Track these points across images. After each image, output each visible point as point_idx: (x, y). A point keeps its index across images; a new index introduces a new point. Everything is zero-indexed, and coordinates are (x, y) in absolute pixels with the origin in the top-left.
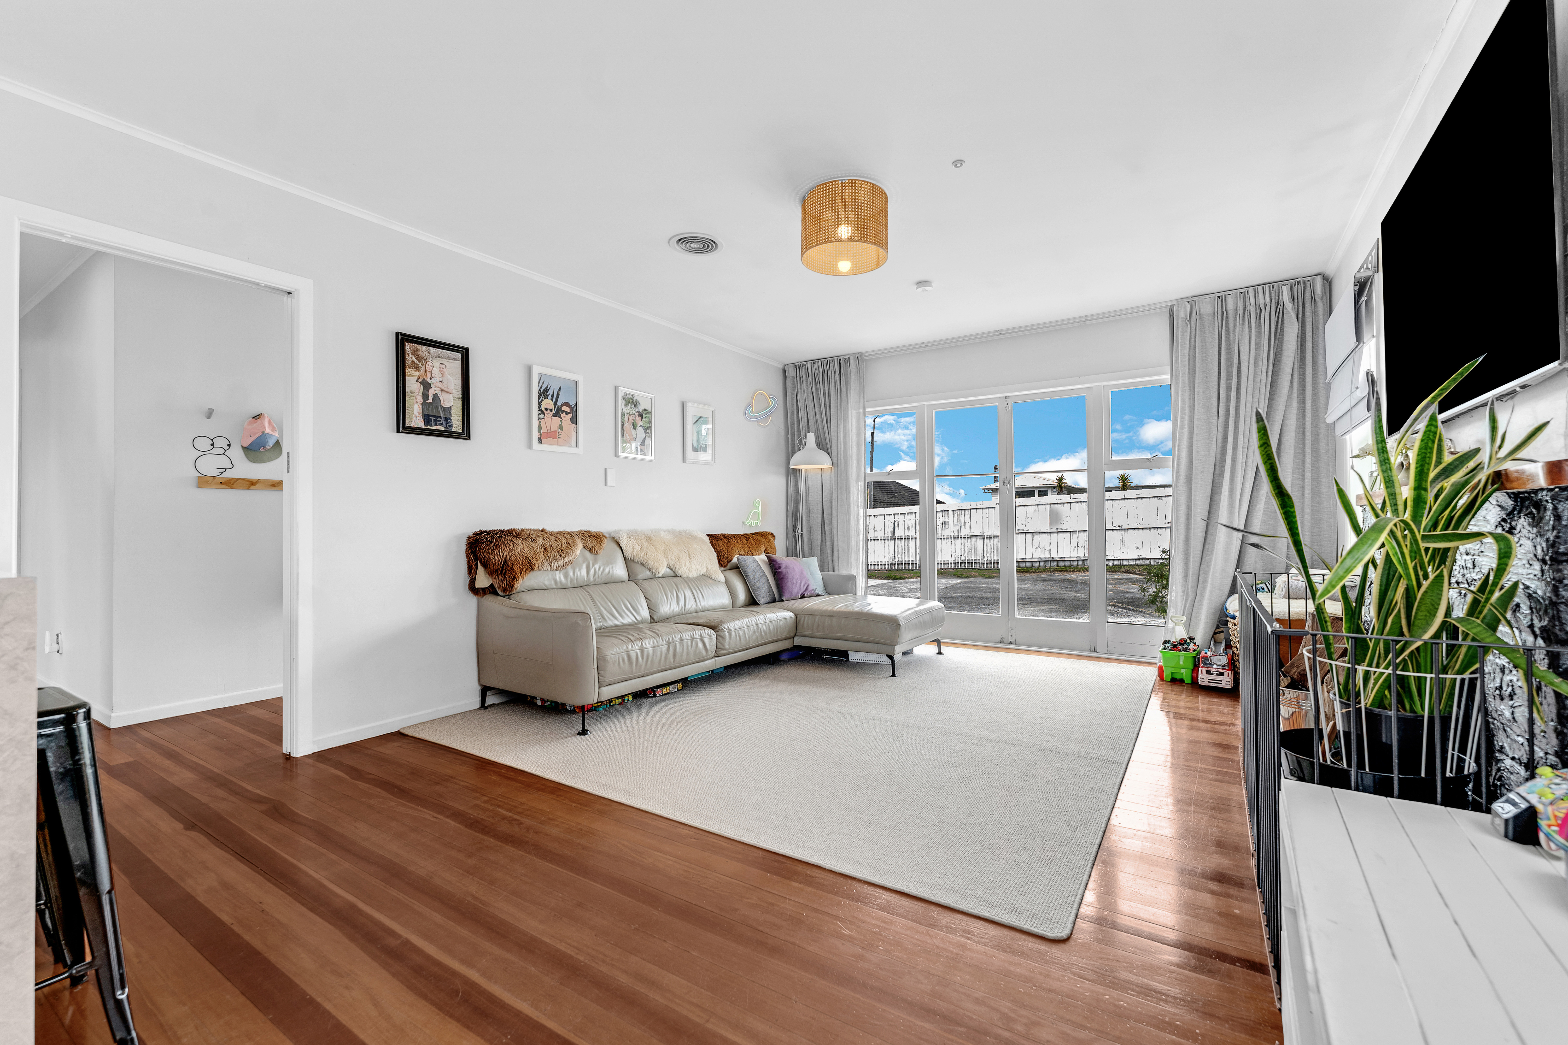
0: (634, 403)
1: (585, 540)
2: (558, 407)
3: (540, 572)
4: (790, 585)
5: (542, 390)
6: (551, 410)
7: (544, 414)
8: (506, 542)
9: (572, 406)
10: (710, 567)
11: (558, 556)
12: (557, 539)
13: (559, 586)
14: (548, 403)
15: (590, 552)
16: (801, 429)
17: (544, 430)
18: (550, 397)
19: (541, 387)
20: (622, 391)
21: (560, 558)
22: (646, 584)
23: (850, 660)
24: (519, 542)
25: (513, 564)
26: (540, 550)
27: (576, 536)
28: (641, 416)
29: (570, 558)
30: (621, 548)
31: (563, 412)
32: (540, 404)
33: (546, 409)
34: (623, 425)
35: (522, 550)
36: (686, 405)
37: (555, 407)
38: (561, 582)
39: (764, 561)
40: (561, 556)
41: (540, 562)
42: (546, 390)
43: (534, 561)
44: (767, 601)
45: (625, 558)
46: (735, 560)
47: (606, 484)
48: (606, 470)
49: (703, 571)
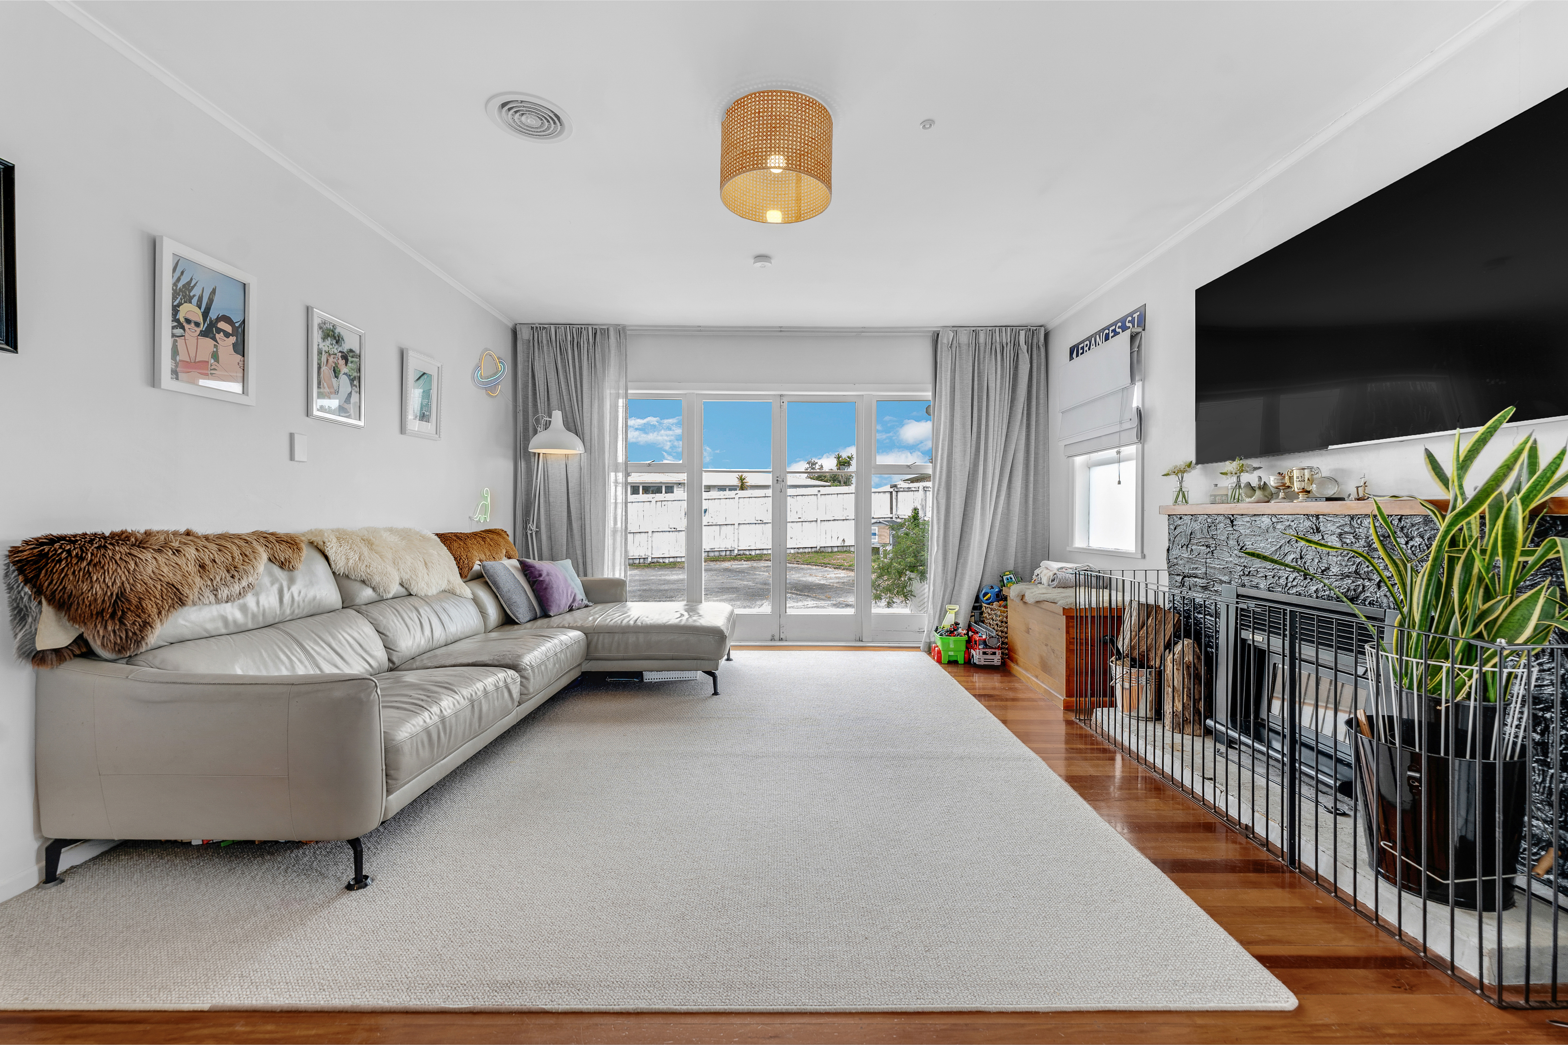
0: (335, 338)
1: (272, 549)
2: (211, 321)
3: (195, 608)
4: (556, 596)
5: (180, 285)
6: (197, 324)
7: (183, 328)
8: (118, 557)
9: (237, 325)
10: (452, 579)
11: (229, 578)
12: (222, 548)
13: (232, 629)
14: (189, 310)
15: (281, 567)
16: (539, 405)
17: (182, 356)
18: (195, 300)
19: (179, 279)
20: (319, 315)
21: (232, 580)
22: (374, 611)
23: (645, 681)
24: (147, 555)
25: (140, 598)
26: (192, 568)
27: (255, 543)
28: (345, 358)
29: (251, 579)
30: (327, 558)
31: (219, 331)
32: (175, 310)
33: (188, 321)
34: (319, 368)
35: (157, 571)
36: (407, 353)
37: (205, 320)
38: (235, 622)
39: (516, 567)
40: (233, 577)
41: (196, 590)
42: (188, 287)
43: (186, 590)
44: (528, 619)
45: (334, 573)
46: (476, 567)
47: (292, 457)
48: (292, 436)
49: (444, 586)
